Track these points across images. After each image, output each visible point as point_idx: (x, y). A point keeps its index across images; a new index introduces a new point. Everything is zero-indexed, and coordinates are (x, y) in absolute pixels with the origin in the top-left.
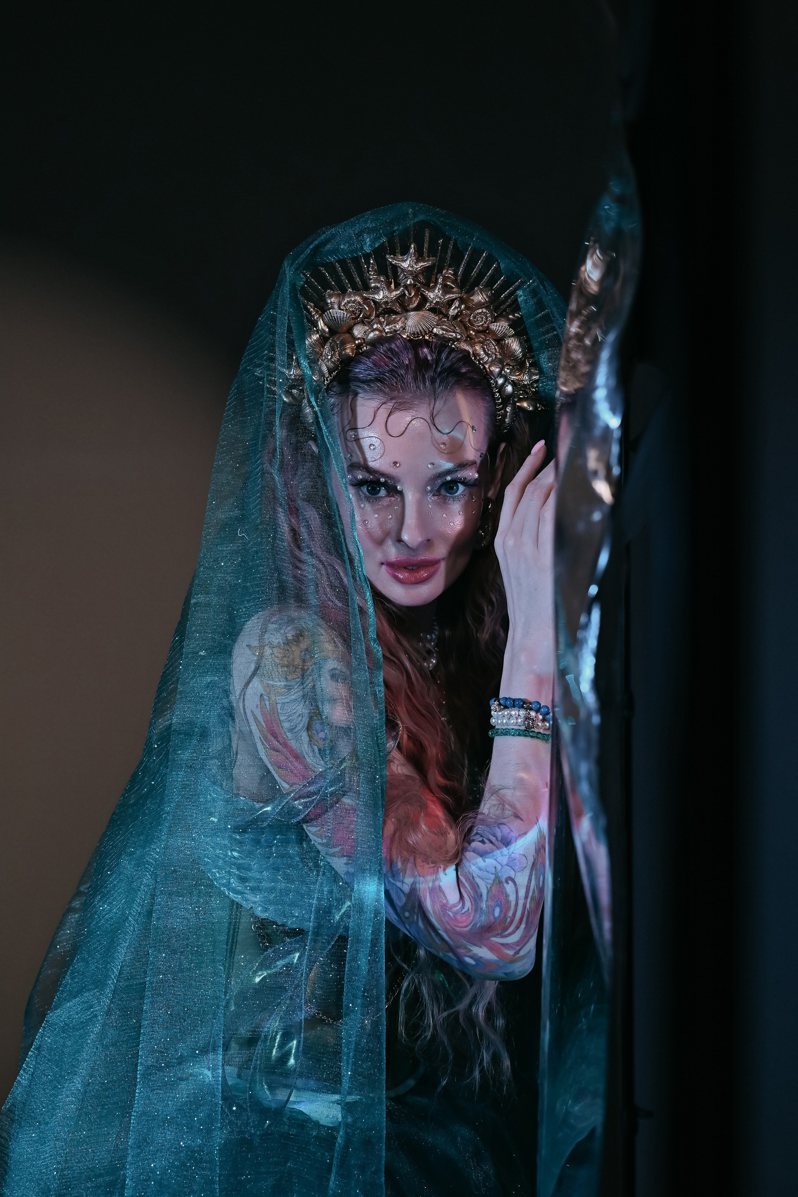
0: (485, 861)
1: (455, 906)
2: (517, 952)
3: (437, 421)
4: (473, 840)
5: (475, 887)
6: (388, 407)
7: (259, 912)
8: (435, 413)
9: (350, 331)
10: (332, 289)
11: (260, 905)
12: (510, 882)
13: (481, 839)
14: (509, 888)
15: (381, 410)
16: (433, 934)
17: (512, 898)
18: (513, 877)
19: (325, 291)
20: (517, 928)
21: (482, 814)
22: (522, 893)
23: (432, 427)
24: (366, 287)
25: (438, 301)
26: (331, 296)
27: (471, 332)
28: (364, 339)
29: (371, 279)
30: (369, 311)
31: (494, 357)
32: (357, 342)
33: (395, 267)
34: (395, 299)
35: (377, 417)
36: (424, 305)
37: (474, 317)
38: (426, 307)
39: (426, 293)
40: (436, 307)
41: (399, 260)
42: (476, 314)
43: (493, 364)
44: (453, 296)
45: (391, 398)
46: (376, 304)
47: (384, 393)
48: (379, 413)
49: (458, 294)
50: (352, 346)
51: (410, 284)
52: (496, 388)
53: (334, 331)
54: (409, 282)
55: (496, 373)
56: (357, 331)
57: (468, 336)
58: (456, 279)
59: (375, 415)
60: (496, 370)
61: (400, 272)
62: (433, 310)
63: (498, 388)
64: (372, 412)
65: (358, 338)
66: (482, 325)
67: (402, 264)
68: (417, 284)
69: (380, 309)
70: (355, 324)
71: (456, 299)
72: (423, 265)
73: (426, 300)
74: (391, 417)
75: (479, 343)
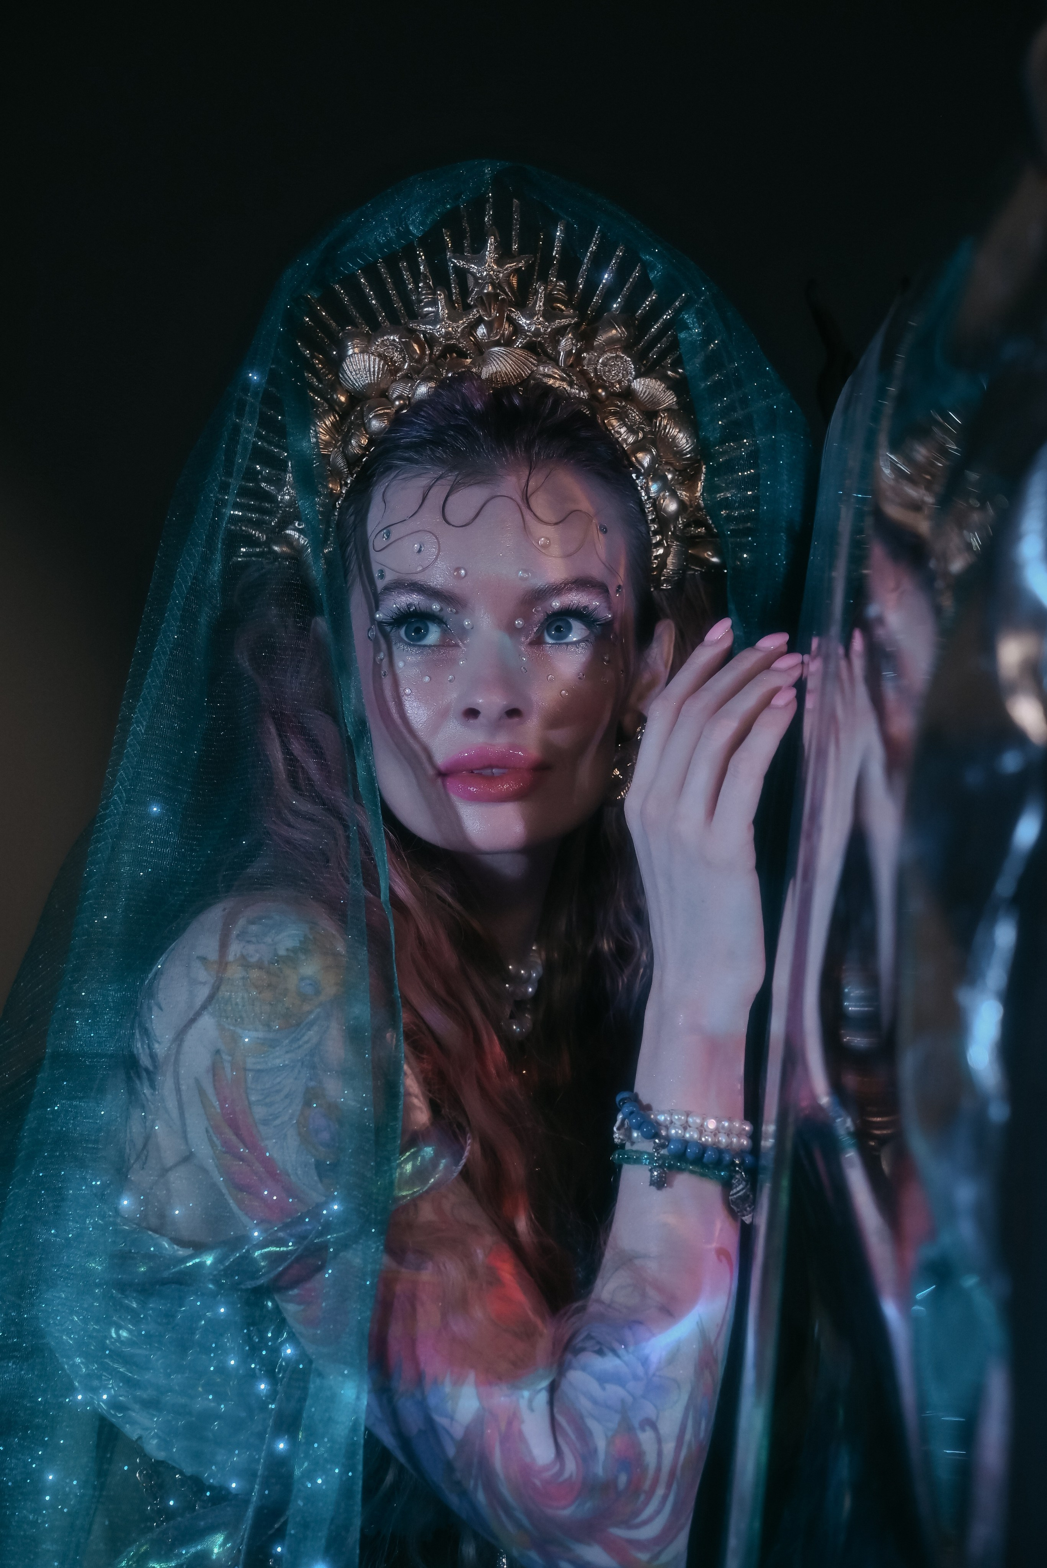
0: (604, 1389)
1: (546, 1468)
2: (656, 1557)
3: (533, 501)
4: (583, 1350)
5: (584, 1434)
6: (447, 483)
7: (153, 1447)
8: (530, 490)
9: (384, 394)
10: (354, 324)
11: (156, 1436)
12: (648, 1428)
13: (597, 1348)
14: (646, 1438)
15: (436, 491)
16: (504, 1518)
17: (651, 1459)
18: (654, 1418)
19: (342, 329)
20: (658, 1512)
21: (599, 1301)
22: (669, 1447)
23: (524, 508)
24: (414, 315)
25: (537, 333)
26: (352, 336)
27: (600, 391)
28: (409, 398)
29: (421, 301)
30: (418, 352)
31: (641, 435)
32: (397, 403)
33: (462, 274)
34: (463, 330)
35: (426, 502)
36: (515, 341)
37: (604, 364)
38: (518, 343)
39: (516, 315)
40: (535, 342)
41: (468, 261)
42: (608, 359)
43: (639, 446)
44: (564, 322)
45: (453, 468)
46: (431, 341)
47: (442, 462)
48: (429, 496)
49: (573, 318)
50: (388, 411)
51: (488, 294)
52: (646, 497)
53: (357, 398)
54: (486, 291)
55: (646, 465)
56: (398, 390)
57: (594, 397)
58: (571, 300)
59: (424, 498)
60: (645, 460)
61: (471, 282)
62: (532, 347)
63: (649, 498)
64: (419, 494)
65: (399, 398)
66: (620, 382)
67: (474, 268)
68: (499, 295)
69: (437, 351)
70: (395, 381)
71: (569, 325)
72: (511, 267)
73: (517, 329)
74: (451, 498)
75: (614, 414)
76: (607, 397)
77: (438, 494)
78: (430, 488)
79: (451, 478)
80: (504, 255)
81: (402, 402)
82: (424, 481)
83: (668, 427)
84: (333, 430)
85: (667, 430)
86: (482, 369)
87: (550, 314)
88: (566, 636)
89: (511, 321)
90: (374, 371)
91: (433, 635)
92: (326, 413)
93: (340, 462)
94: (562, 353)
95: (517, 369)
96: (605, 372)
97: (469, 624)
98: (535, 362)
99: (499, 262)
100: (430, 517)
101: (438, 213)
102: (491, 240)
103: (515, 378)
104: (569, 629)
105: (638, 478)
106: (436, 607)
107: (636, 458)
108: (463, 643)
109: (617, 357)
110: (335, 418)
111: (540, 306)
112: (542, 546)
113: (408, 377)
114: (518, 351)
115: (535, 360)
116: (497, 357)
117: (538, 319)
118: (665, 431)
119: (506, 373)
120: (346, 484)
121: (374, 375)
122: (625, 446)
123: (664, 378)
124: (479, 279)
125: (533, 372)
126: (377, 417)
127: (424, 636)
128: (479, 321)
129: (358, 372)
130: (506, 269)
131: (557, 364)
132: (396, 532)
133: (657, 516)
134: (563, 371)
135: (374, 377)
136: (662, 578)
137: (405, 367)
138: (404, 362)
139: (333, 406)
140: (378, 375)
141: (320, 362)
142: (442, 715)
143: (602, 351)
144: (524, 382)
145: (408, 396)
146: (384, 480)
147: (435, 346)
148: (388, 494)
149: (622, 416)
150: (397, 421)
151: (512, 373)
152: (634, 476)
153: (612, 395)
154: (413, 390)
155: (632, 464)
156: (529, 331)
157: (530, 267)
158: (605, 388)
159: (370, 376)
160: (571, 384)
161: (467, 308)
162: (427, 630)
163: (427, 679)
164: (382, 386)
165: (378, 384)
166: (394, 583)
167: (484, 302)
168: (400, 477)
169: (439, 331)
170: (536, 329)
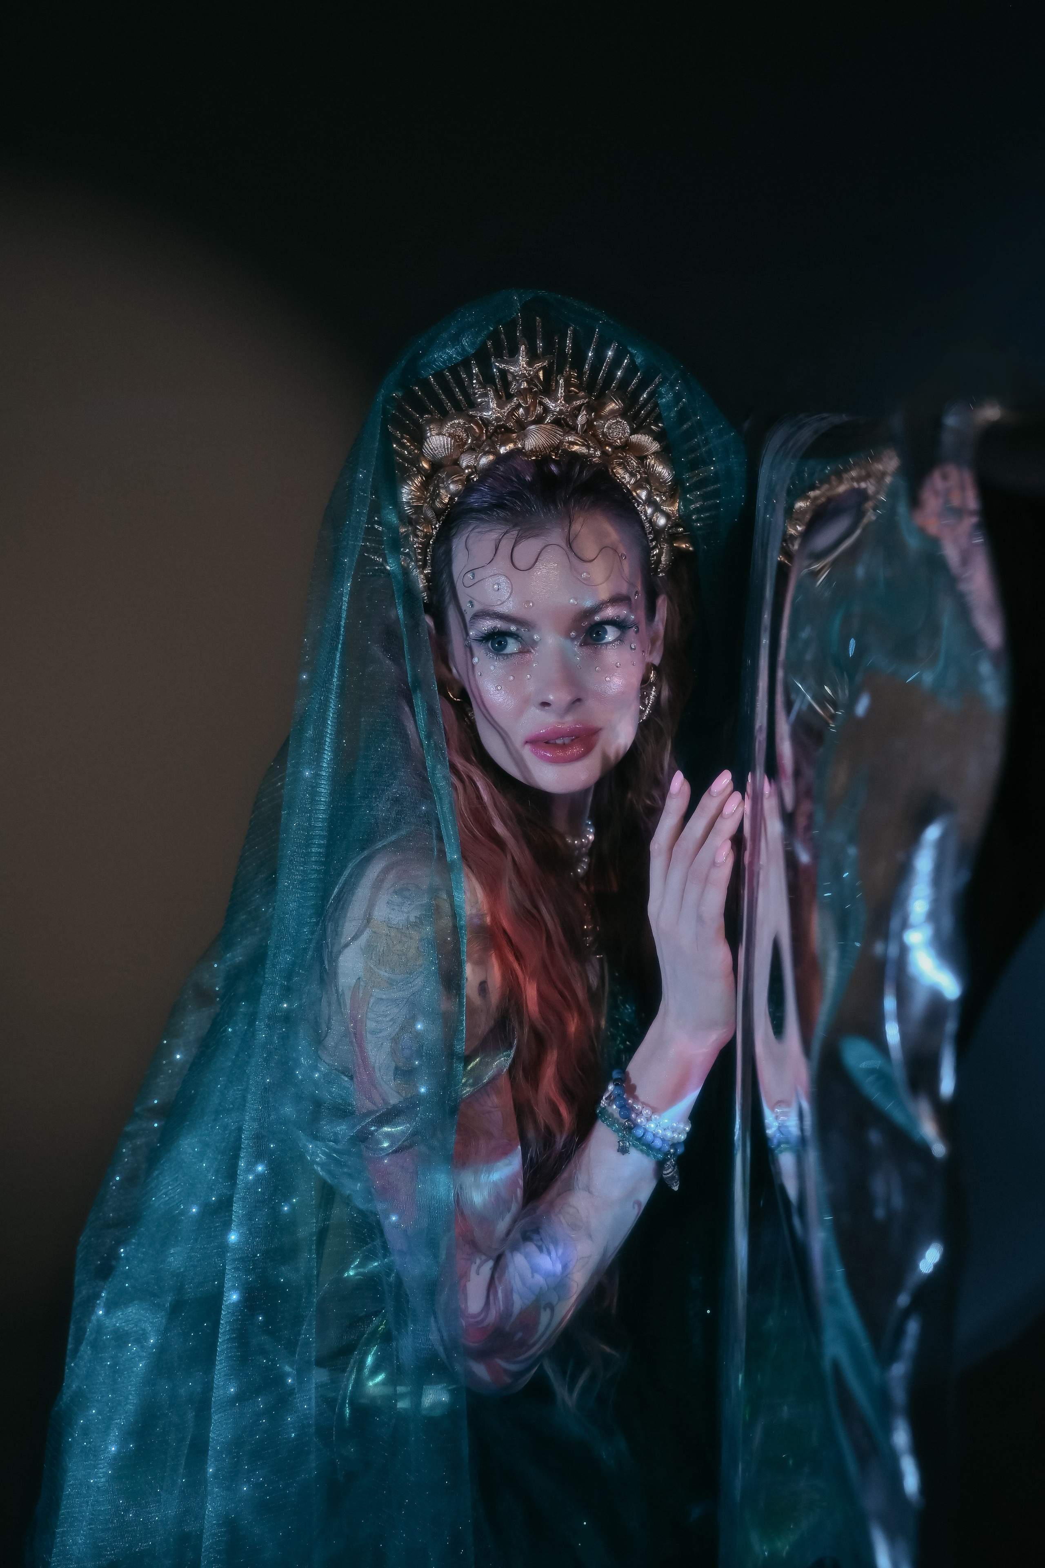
6: (512, 537)
8: (571, 537)
9: (456, 462)
10: (429, 412)
15: (504, 542)
19: (422, 417)
23: (568, 552)
24: (472, 405)
25: (561, 411)
26: (429, 422)
27: (607, 448)
28: (475, 467)
29: (476, 394)
30: (477, 431)
31: (639, 477)
32: (467, 471)
33: (504, 373)
34: (508, 414)
35: (498, 552)
36: (545, 418)
37: (609, 428)
38: (548, 419)
39: (546, 401)
40: (560, 418)
41: (507, 363)
42: (611, 425)
43: (638, 485)
44: (579, 402)
45: (515, 525)
46: (486, 423)
47: (505, 520)
48: (499, 548)
49: (585, 399)
50: (461, 478)
51: (525, 389)
52: (645, 518)
53: (437, 466)
54: (522, 387)
55: (644, 498)
56: (466, 461)
57: (604, 453)
58: (581, 383)
59: (496, 550)
60: (644, 494)
61: (510, 378)
62: (557, 422)
63: (647, 518)
64: (492, 546)
65: (468, 467)
66: (620, 439)
67: (512, 369)
68: (533, 389)
69: (491, 429)
70: (462, 453)
71: (583, 404)
72: (538, 366)
73: (546, 410)
74: (516, 549)
75: (620, 464)
76: (613, 451)
77: (506, 545)
78: (500, 540)
79: (515, 533)
80: (533, 357)
81: (470, 470)
82: (494, 536)
83: (655, 465)
84: (422, 488)
85: (655, 468)
86: (525, 442)
87: (569, 398)
88: (604, 638)
89: (541, 403)
90: (448, 448)
91: (512, 646)
92: (416, 476)
93: (430, 514)
94: (579, 426)
95: (550, 441)
96: (609, 433)
97: (537, 638)
98: (561, 433)
99: (530, 364)
100: (502, 562)
101: (485, 334)
102: (523, 348)
103: (549, 447)
104: (606, 632)
105: (638, 506)
106: (513, 628)
107: (637, 494)
108: (534, 650)
109: (618, 422)
110: (422, 478)
111: (561, 393)
112: (584, 579)
113: (472, 449)
114: (549, 427)
115: (561, 432)
116: (535, 434)
117: (561, 402)
118: (653, 469)
119: (542, 445)
120: (436, 528)
121: (448, 450)
122: (628, 486)
123: (650, 432)
124: (516, 376)
125: (560, 440)
126: (453, 482)
127: (505, 647)
128: (519, 406)
129: (436, 449)
130: (535, 368)
131: (577, 433)
132: (480, 574)
133: (653, 529)
134: (581, 437)
135: (448, 452)
136: (659, 570)
137: (469, 442)
138: (468, 438)
139: (420, 470)
140: (451, 450)
141: (408, 441)
142: (525, 702)
143: (606, 418)
144: (555, 448)
145: (474, 465)
146: (464, 532)
147: (489, 426)
148: (470, 542)
149: (624, 465)
150: (469, 487)
151: (547, 444)
152: (636, 505)
153: (616, 448)
154: (477, 460)
155: (634, 498)
156: (556, 412)
157: (551, 364)
158: (610, 445)
159: (445, 451)
160: (588, 447)
161: (509, 397)
162: (506, 642)
163: (512, 678)
164: (455, 457)
165: (451, 455)
166: (481, 612)
167: (521, 393)
168: (477, 530)
169: (492, 417)
170: (560, 409)
